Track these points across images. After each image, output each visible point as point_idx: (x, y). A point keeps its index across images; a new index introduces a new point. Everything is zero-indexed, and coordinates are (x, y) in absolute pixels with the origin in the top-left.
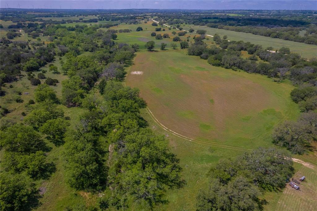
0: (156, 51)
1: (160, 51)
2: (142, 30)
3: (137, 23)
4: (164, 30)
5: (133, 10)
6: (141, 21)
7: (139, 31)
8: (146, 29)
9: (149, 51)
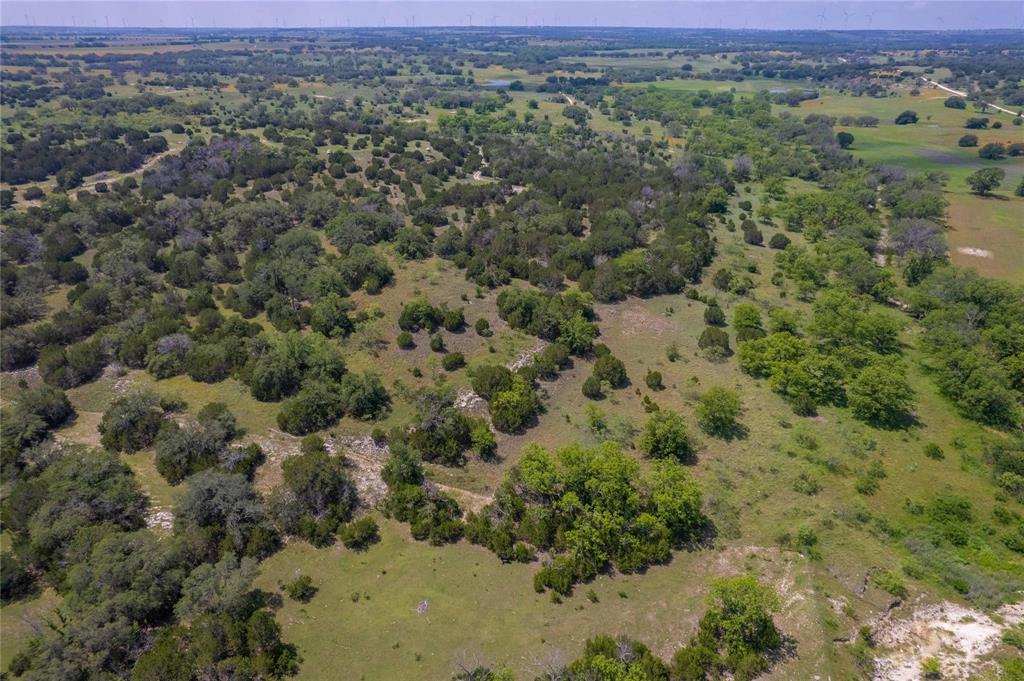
0: (1000, 198)
1: (1013, 199)
2: (914, 119)
3: (879, 94)
4: (997, 126)
5: (831, 34)
6: (894, 87)
7: (905, 123)
8: (929, 118)
9: (975, 194)
